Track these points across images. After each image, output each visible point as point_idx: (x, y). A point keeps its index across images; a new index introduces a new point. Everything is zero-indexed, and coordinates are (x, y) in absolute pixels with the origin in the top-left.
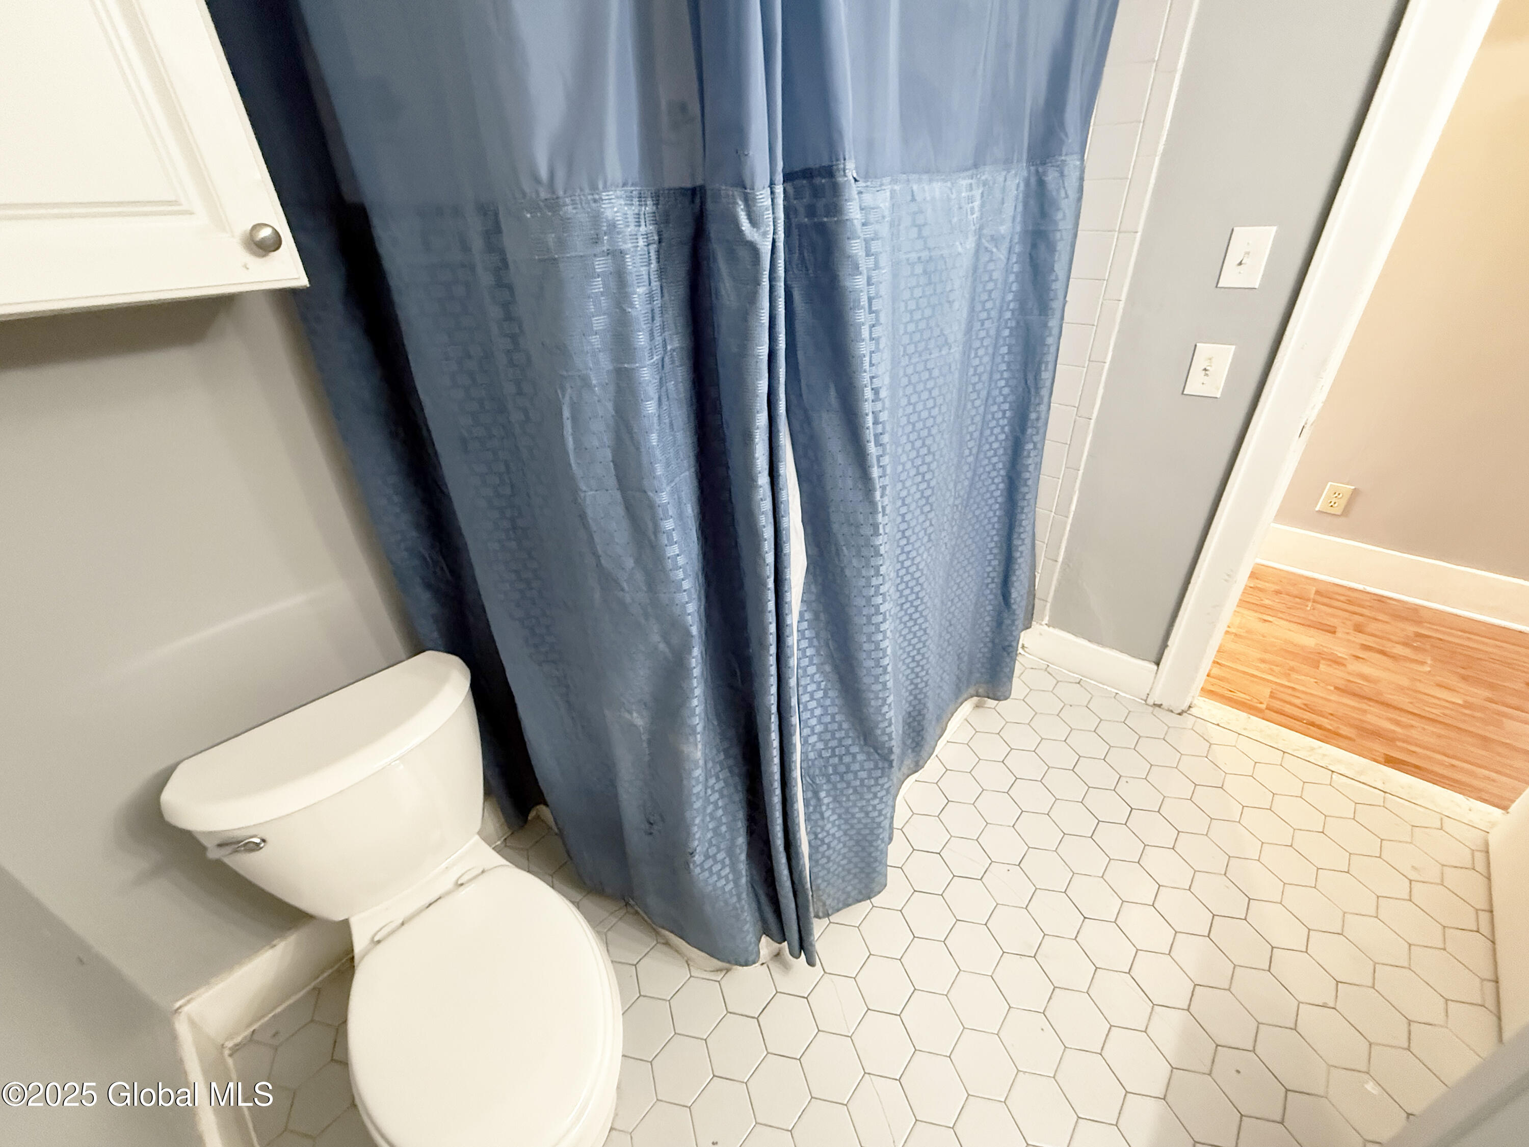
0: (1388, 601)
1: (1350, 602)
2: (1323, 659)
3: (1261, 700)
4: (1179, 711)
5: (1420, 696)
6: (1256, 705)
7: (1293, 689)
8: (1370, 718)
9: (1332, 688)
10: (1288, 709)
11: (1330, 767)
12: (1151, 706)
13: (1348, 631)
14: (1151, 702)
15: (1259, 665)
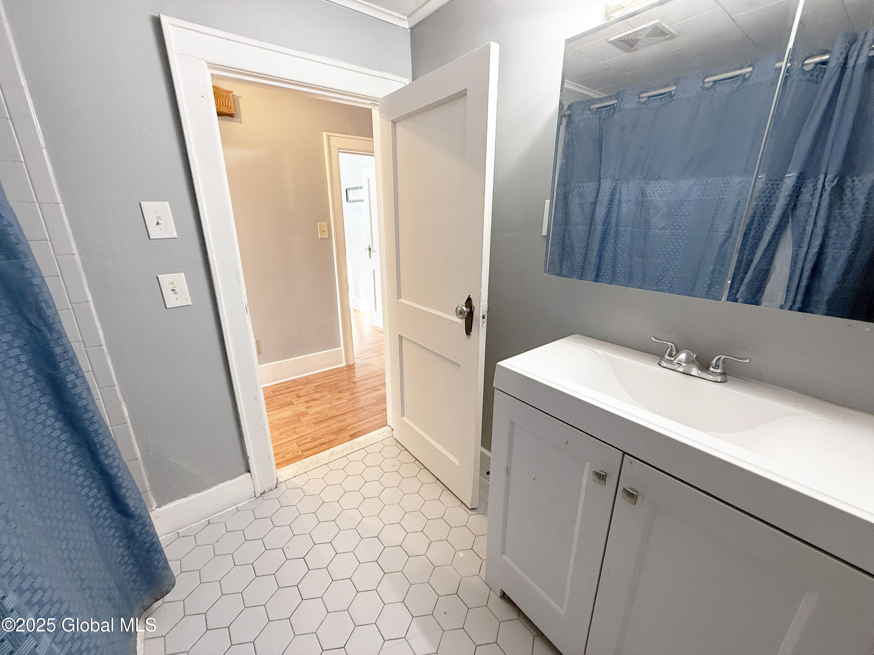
0: (297, 380)
1: (286, 388)
2: (300, 416)
3: (297, 451)
4: (275, 486)
5: (338, 407)
6: (297, 454)
7: (302, 436)
8: (334, 426)
9: (313, 425)
10: (309, 446)
11: (344, 455)
12: (260, 497)
13: (296, 400)
14: (258, 494)
15: (281, 437)
